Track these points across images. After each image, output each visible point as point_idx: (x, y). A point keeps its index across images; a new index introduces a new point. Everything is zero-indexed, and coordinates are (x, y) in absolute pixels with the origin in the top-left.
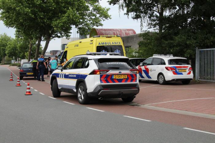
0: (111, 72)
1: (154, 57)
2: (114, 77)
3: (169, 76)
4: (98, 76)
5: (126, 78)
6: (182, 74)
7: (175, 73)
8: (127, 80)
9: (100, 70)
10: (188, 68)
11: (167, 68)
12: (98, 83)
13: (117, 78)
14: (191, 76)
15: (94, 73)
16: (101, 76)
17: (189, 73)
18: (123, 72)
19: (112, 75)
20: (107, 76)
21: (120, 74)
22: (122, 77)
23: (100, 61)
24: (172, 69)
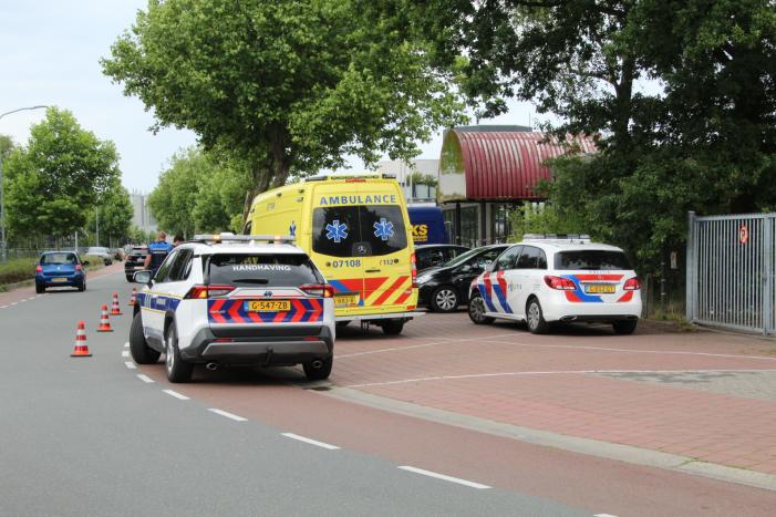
0: (240, 292)
1: (525, 242)
2: (249, 307)
3: (556, 305)
4: (201, 304)
5: (289, 308)
6: (598, 299)
7: (575, 296)
8: (289, 315)
9: (207, 286)
10: (623, 281)
11: (549, 281)
12: (202, 321)
13: (259, 309)
14: (634, 306)
15: (193, 294)
16: (211, 305)
17: (627, 298)
18: (278, 292)
19: (243, 301)
20: (229, 304)
21: (268, 299)
22: (275, 308)
23: (219, 259)
24: (564, 282)
